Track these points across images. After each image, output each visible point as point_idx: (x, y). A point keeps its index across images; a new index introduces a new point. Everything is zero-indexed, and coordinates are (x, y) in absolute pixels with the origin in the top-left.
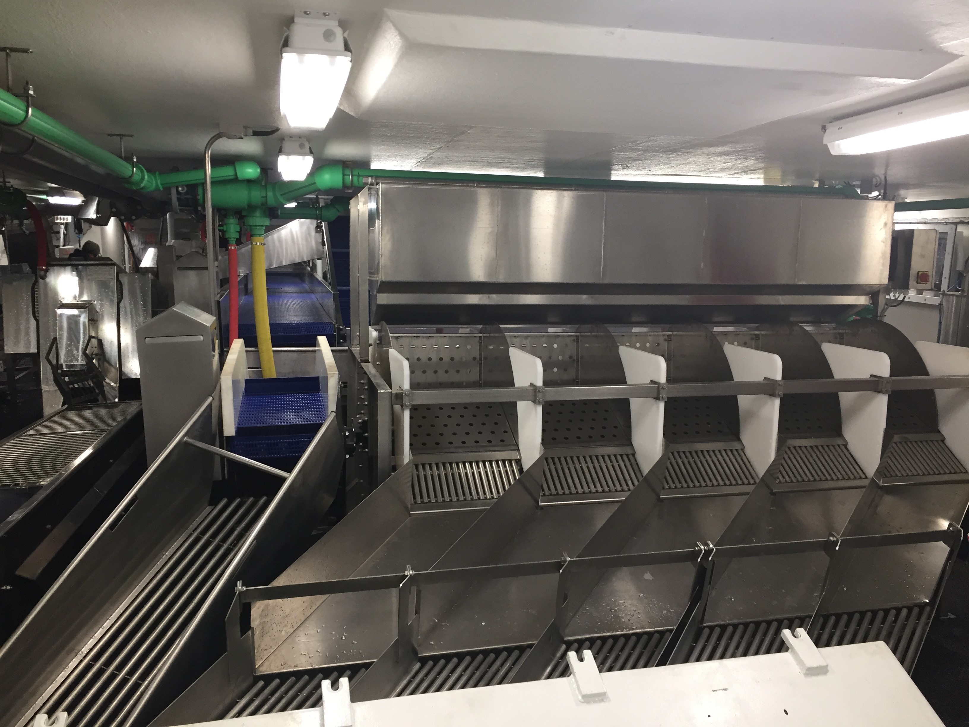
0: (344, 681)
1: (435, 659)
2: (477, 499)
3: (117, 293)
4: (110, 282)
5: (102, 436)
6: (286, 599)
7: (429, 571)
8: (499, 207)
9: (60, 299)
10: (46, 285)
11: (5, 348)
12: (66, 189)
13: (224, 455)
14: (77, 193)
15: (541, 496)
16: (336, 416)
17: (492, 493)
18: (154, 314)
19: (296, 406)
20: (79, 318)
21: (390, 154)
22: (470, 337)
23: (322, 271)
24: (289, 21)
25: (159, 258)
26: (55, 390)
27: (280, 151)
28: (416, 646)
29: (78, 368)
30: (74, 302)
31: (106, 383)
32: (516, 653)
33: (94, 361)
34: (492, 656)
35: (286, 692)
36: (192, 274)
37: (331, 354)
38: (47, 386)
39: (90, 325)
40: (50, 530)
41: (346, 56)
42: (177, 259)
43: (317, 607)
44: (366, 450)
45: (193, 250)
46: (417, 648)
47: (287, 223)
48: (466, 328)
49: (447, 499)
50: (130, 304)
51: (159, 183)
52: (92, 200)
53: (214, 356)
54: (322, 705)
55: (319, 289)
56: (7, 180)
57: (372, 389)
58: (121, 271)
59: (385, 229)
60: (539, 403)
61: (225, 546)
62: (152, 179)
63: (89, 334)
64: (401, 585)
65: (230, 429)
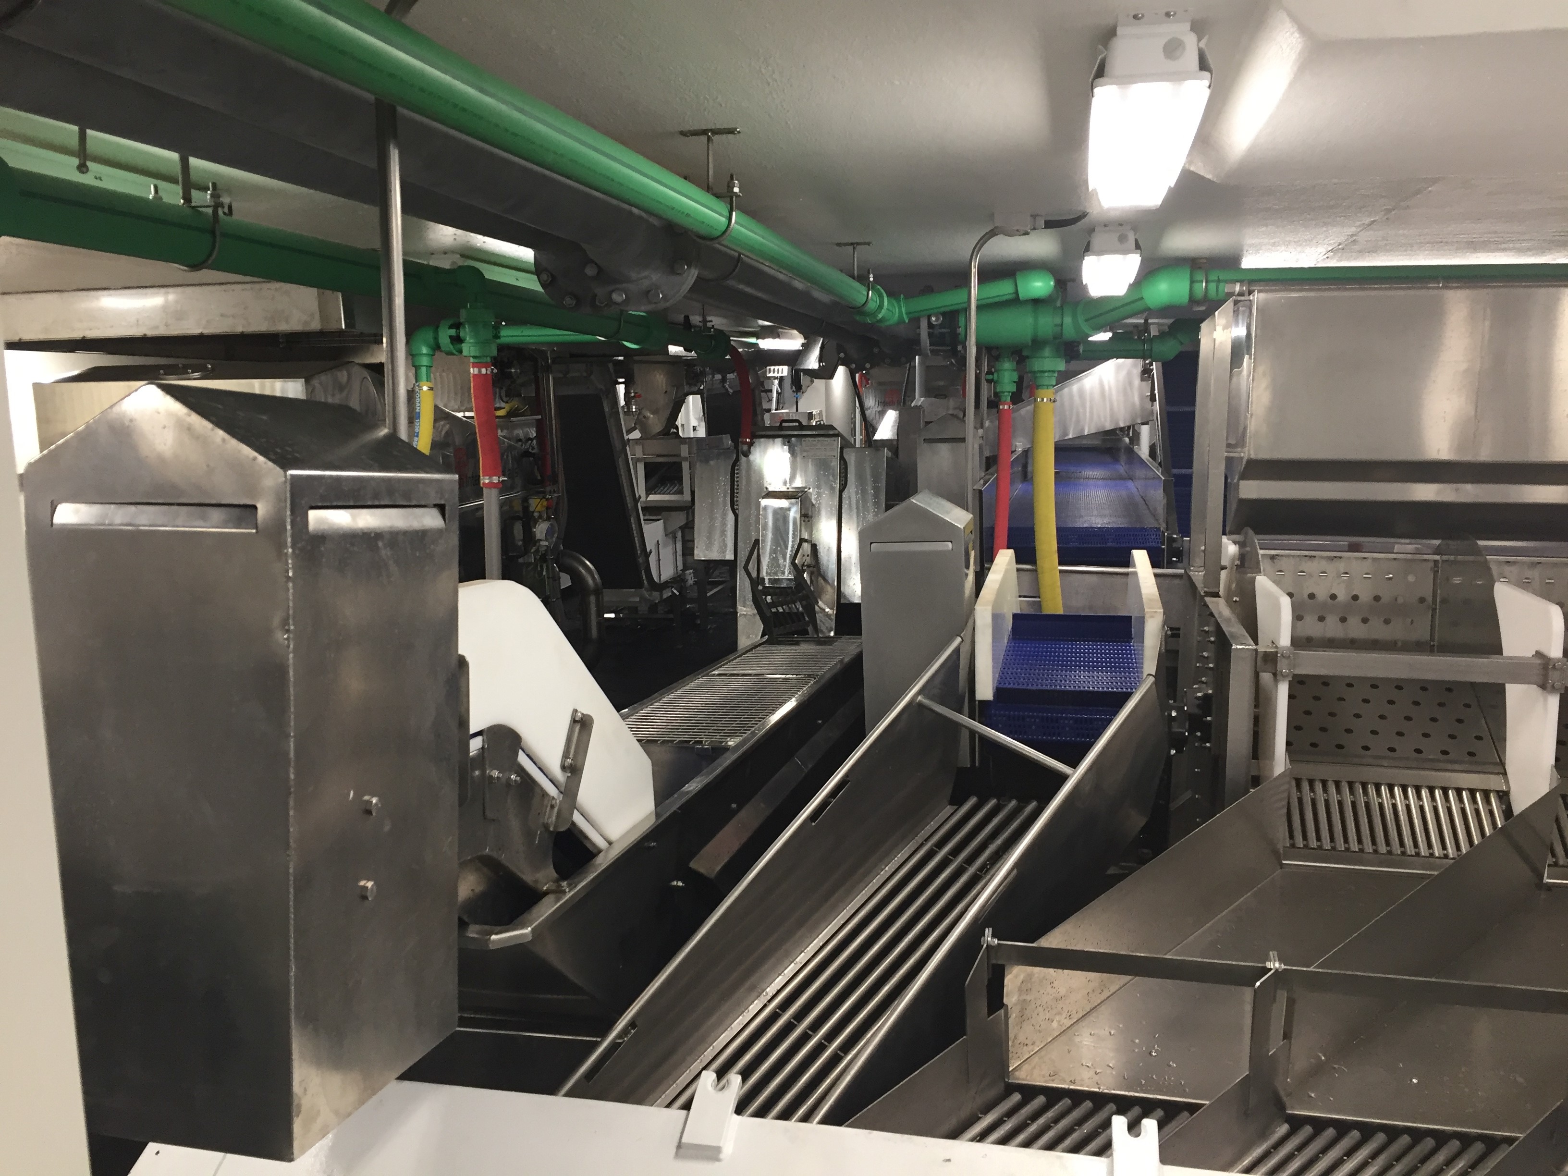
0: (1150, 1125)
1: (1319, 1125)
2: (1413, 853)
3: (840, 476)
4: (831, 462)
5: (810, 684)
6: (1060, 971)
7: (1311, 969)
8: (1487, 323)
9: (766, 485)
10: (749, 463)
11: (696, 552)
12: (782, 328)
13: (975, 728)
14: (795, 332)
15: (1549, 865)
16: (1156, 683)
17: (1444, 847)
18: (888, 507)
19: (1091, 662)
20: (788, 512)
21: (1276, 240)
22: (1415, 560)
23: (1150, 443)
24: (1109, 34)
25: (901, 427)
26: (754, 615)
27: (1087, 249)
28: (1282, 1093)
29: (784, 585)
30: (784, 489)
31: (819, 607)
32: (1478, 1148)
33: (805, 575)
34: (1429, 1143)
35: (1056, 1121)
36: (944, 449)
37: (1153, 580)
38: (744, 607)
39: (802, 522)
40: (735, 812)
41: (1202, 79)
42: (926, 426)
43: (1111, 993)
44: (1208, 745)
45: (951, 412)
46: (1285, 1099)
47: (1095, 367)
48: (1408, 544)
49: (1355, 846)
50: (857, 493)
51: (904, 311)
52: (815, 342)
53: (967, 575)
54: (1111, 1155)
55: (1140, 473)
56: (709, 318)
57: (1223, 643)
58: (846, 444)
59: (1261, 369)
60: (1553, 689)
61: (971, 870)
62: (895, 307)
63: (800, 536)
64: (1258, 984)
65: (985, 690)
